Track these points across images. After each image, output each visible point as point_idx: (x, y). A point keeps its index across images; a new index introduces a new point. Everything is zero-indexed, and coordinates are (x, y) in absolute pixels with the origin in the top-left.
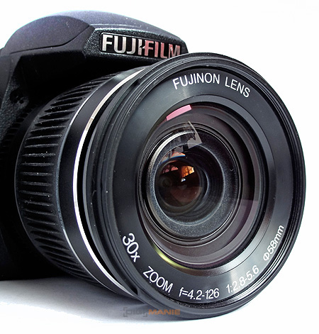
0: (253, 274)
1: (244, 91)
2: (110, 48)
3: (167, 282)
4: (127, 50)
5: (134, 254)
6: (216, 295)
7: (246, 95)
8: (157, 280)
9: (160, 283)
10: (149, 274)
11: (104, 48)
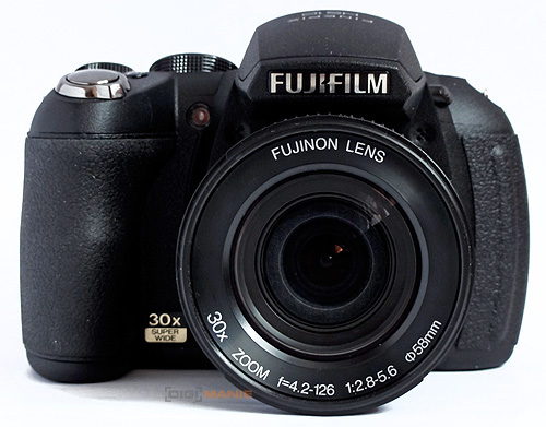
0: (388, 375)
1: (376, 154)
2: (281, 88)
3: (262, 368)
4: (303, 89)
5: (221, 334)
6: (331, 392)
7: (379, 159)
8: (249, 364)
9: (254, 367)
10: (239, 357)
11: (273, 90)
